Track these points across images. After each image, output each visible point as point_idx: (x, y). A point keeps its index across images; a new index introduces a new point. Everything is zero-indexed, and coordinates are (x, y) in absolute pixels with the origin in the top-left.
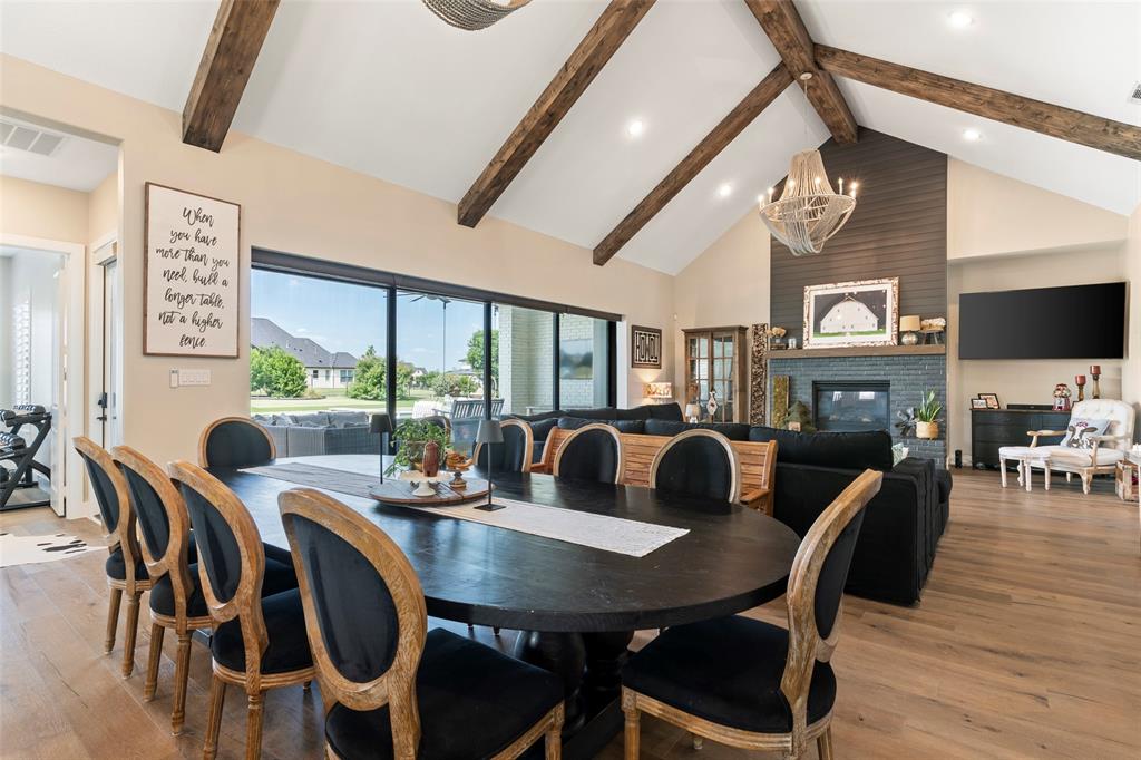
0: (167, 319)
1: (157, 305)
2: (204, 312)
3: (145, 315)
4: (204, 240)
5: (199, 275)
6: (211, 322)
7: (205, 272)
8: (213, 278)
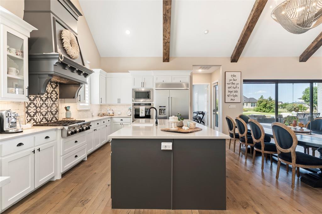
0: (228, 96)
1: (227, 93)
2: (235, 94)
3: (225, 96)
4: (235, 80)
5: (234, 87)
6: (236, 96)
7: (235, 86)
8: (236, 87)
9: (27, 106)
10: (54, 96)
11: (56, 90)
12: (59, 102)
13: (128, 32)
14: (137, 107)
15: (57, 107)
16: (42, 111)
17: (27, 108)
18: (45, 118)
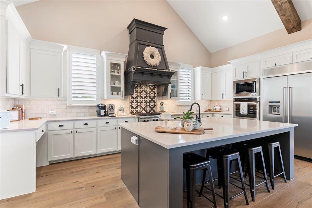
9: (131, 102)
10: (152, 95)
11: (154, 90)
12: (157, 99)
13: (225, 18)
14: (237, 103)
15: (155, 103)
16: (142, 105)
17: (131, 103)
18: (145, 110)
